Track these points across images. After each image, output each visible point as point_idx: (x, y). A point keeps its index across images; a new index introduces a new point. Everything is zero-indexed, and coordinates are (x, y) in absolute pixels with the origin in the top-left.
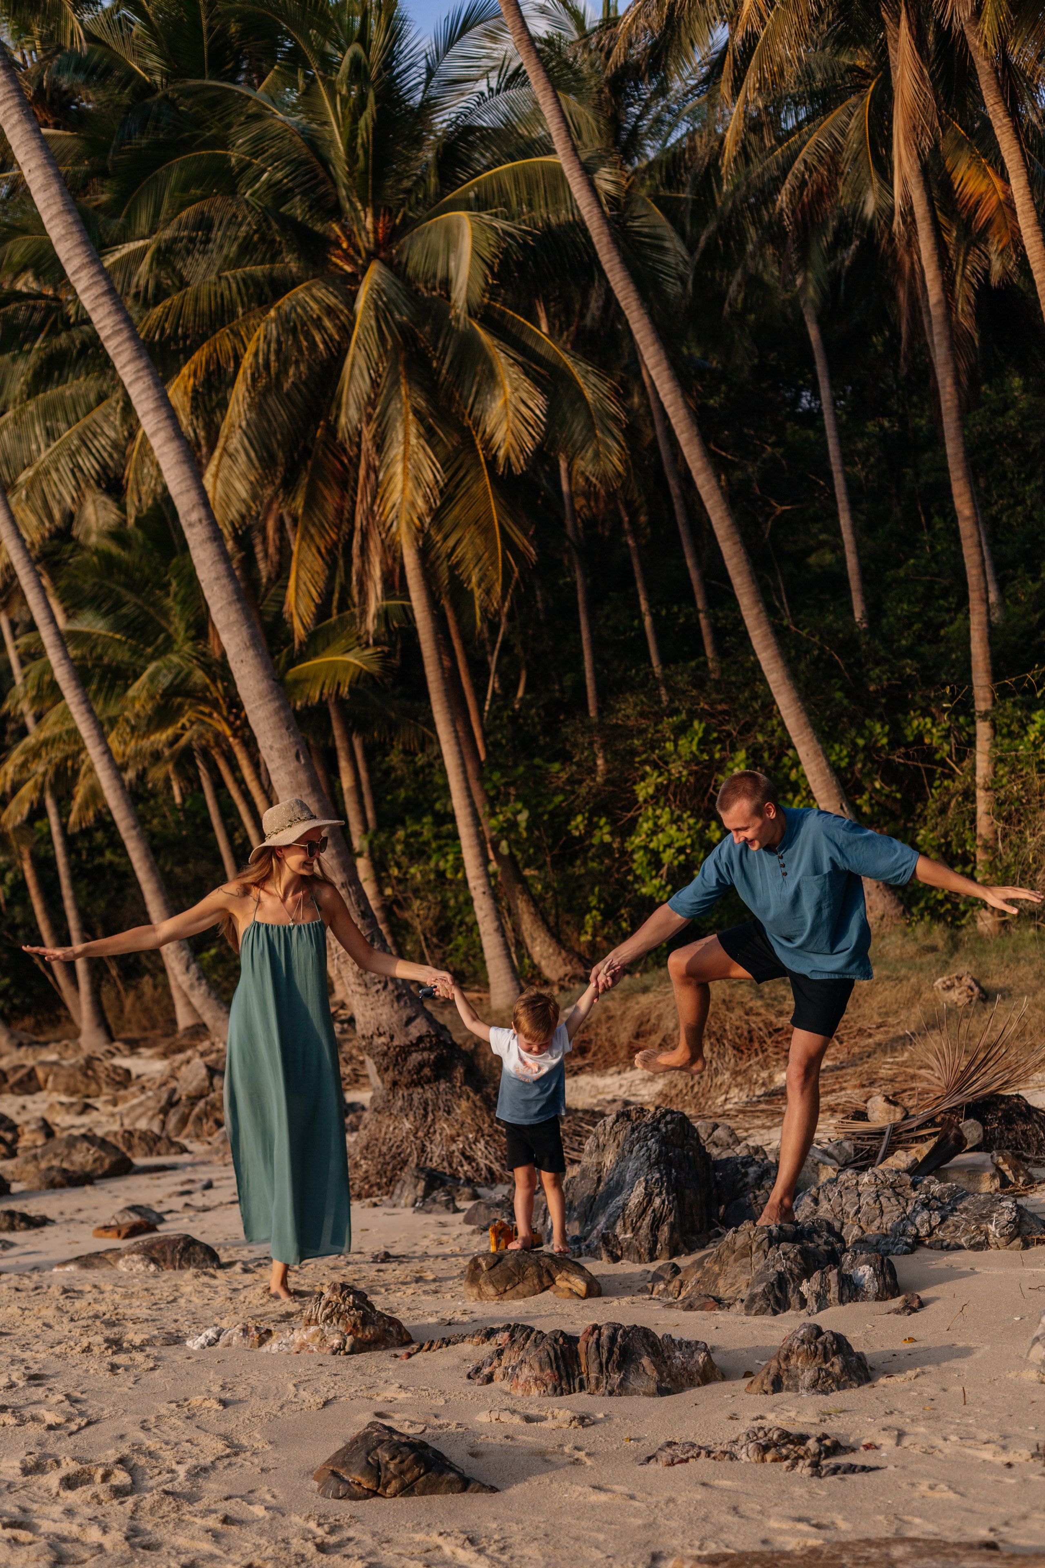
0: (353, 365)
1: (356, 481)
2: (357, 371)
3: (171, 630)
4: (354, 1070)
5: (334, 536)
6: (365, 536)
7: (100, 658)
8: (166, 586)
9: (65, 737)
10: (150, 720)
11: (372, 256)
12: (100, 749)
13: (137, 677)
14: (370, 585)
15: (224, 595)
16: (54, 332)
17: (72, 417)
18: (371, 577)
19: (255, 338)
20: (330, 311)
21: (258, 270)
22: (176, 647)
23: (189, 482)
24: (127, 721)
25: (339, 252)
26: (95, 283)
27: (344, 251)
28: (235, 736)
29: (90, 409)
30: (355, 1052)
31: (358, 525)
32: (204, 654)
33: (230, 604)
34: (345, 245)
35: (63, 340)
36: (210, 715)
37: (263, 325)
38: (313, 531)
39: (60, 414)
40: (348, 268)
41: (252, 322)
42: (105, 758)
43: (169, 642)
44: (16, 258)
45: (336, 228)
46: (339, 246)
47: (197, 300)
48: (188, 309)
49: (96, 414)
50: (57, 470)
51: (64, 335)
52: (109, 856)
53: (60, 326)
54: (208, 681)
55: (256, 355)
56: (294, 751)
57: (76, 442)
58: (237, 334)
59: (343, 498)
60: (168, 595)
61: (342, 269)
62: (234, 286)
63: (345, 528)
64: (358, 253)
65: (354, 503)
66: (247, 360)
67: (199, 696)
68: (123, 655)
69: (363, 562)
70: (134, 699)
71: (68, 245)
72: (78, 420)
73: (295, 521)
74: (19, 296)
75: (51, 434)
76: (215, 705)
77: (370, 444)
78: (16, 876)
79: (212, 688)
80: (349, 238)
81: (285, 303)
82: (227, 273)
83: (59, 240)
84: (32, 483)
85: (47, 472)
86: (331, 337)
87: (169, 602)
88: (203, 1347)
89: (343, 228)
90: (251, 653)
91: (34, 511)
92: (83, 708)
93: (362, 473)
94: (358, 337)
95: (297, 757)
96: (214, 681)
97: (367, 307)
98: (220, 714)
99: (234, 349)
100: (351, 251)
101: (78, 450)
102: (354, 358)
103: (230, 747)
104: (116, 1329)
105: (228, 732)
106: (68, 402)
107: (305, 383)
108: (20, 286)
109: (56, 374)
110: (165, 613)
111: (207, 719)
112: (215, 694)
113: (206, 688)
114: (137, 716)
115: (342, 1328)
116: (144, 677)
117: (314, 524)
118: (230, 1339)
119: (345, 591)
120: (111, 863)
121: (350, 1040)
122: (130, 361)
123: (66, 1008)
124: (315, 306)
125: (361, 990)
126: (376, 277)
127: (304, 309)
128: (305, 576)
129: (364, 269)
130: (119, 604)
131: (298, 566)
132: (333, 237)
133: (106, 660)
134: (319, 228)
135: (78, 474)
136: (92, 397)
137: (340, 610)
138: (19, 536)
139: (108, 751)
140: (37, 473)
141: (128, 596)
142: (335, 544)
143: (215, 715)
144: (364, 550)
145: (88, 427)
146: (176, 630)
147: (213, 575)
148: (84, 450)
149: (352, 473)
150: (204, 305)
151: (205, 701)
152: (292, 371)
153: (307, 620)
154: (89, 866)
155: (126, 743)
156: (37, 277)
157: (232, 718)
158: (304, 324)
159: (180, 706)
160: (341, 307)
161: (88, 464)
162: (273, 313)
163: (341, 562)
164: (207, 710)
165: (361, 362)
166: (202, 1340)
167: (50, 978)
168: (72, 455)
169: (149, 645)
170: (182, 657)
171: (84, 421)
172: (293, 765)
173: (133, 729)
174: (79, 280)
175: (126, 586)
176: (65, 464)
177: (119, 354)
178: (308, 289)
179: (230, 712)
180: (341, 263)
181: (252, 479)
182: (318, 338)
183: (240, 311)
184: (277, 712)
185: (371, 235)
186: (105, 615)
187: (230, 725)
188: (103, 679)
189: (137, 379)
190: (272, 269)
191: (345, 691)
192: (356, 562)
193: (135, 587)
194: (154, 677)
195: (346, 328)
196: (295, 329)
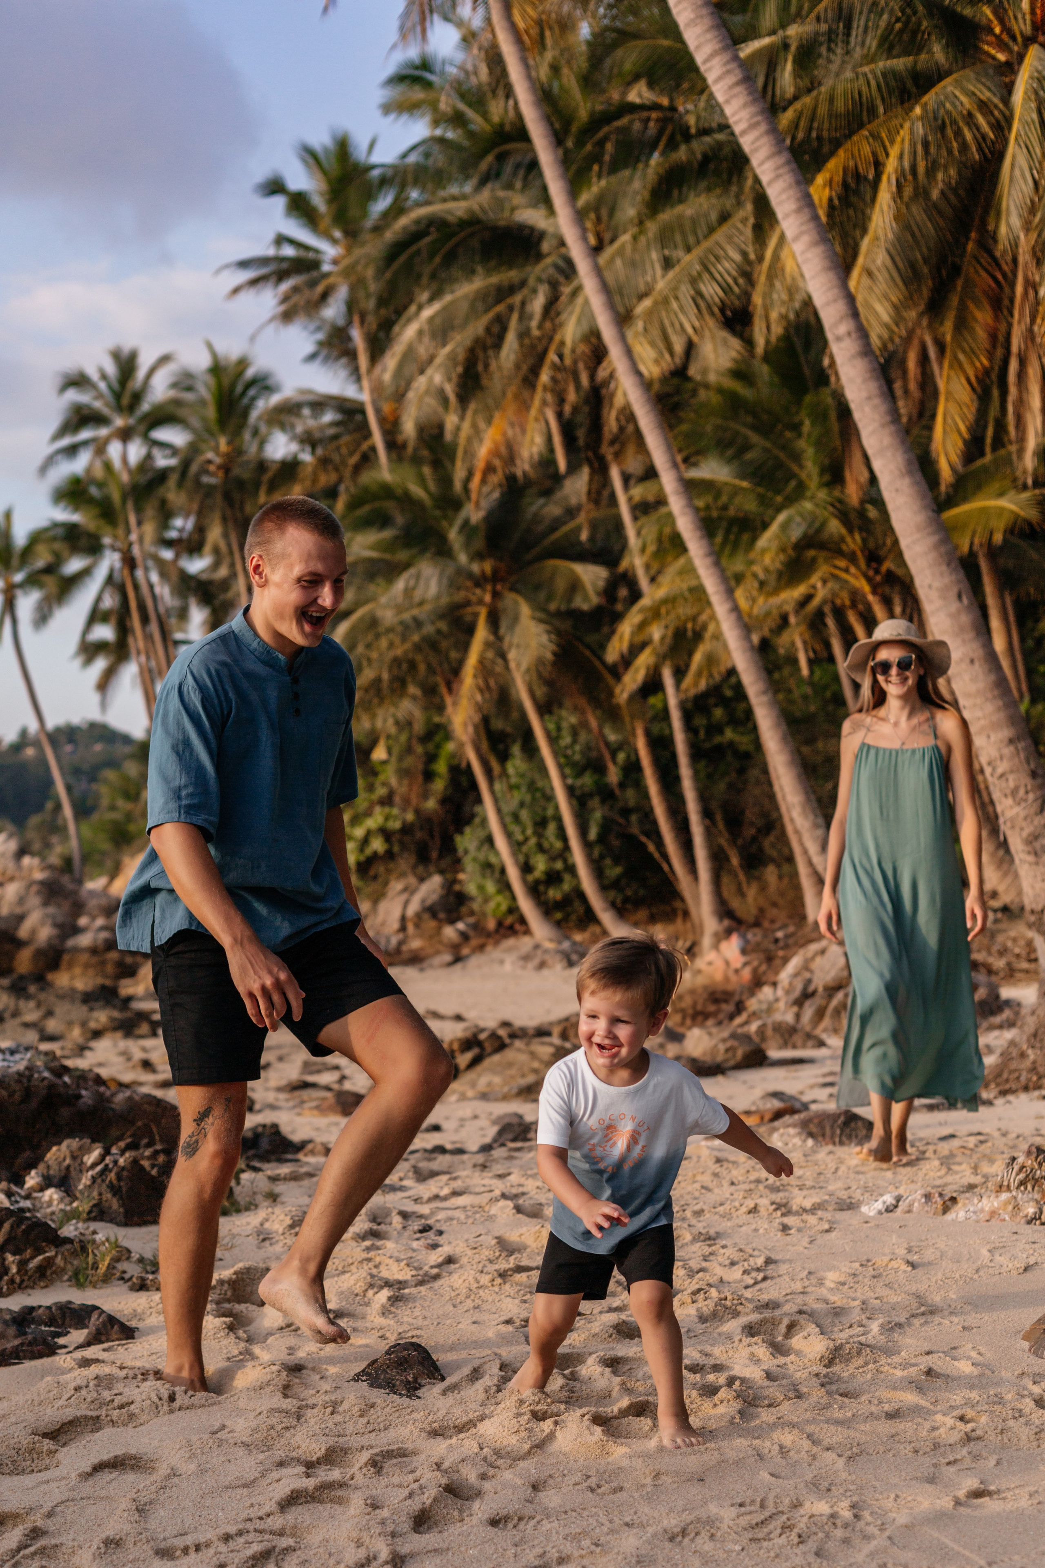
0: (1013, 166)
1: (1012, 300)
2: (1017, 172)
3: (803, 475)
4: (1009, 964)
5: (985, 362)
6: (1023, 362)
7: (725, 508)
8: (796, 428)
9: (687, 594)
10: (780, 574)
11: (1029, 41)
12: (727, 606)
13: (765, 526)
14: (1028, 417)
15: (877, 417)
16: (672, 145)
17: (691, 240)
18: (1030, 408)
19: (899, 139)
20: (984, 106)
21: (900, 63)
22: (809, 494)
23: (836, 291)
24: (755, 575)
25: (990, 38)
26: (728, 72)
27: (998, 37)
28: (874, 592)
29: (711, 230)
30: (1009, 944)
31: (1014, 349)
32: (840, 501)
33: (883, 426)
34: (997, 30)
35: (682, 154)
36: (846, 570)
37: (907, 125)
38: (961, 357)
39: (678, 238)
40: (1002, 57)
41: (895, 122)
42: (733, 616)
43: (801, 487)
44: (628, 66)
45: (987, 11)
46: (991, 31)
47: (831, 100)
48: (823, 110)
49: (719, 236)
50: (677, 298)
51: (683, 148)
52: (729, 734)
53: (679, 137)
54: (843, 531)
55: (901, 157)
56: (955, 591)
57: (698, 267)
58: (876, 136)
59: (996, 318)
60: (800, 435)
61: (994, 58)
62: (873, 83)
63: (999, 352)
64: (1014, 38)
65: (1010, 325)
66: (891, 166)
67: (834, 548)
68: (750, 505)
69: (1020, 392)
70: (764, 551)
71: (698, 30)
72: (698, 242)
73: (941, 347)
74: (632, 108)
75: (668, 262)
76: (852, 558)
77: (1028, 257)
78: (628, 757)
79: (849, 539)
80: (1002, 22)
81: (930, 98)
82: (866, 69)
83: (687, 25)
84: (650, 314)
85: (666, 301)
86: (984, 137)
87: (802, 444)
88: (880, 1213)
89: (995, 13)
90: (907, 481)
91: (653, 344)
92: (709, 561)
93: (1019, 289)
94: (1018, 135)
95: (959, 597)
96: (851, 531)
97: (1027, 98)
98: (858, 567)
99: (874, 154)
100: (1005, 37)
101: (700, 275)
102: (1014, 157)
103: (869, 607)
104: (781, 1194)
105: (867, 588)
106: (688, 225)
107: (954, 190)
108: (633, 97)
109: (675, 193)
110: (797, 457)
111: (844, 576)
112: (852, 546)
113: (842, 539)
114: (767, 570)
115: (1037, 1196)
116: (774, 527)
117: (964, 351)
118: (911, 1205)
119: (1001, 427)
120: (731, 744)
121: (1004, 931)
122: (768, 158)
123: (682, 900)
124: (964, 99)
125: (1031, 858)
126: (1036, 64)
127: (953, 104)
128: (953, 409)
129: (1021, 57)
130: (746, 447)
131: (947, 400)
132: (984, 21)
133: (732, 512)
134: (968, 12)
135: (702, 305)
136: (714, 216)
137: (994, 449)
138: (639, 373)
139: (736, 609)
140: (656, 303)
141: (754, 438)
142: (987, 372)
143: (853, 570)
144: (1021, 375)
145: (710, 251)
146: (809, 476)
147: (864, 394)
148: (706, 276)
149: (1007, 290)
150: (840, 106)
151: (840, 553)
152: (940, 176)
153: (955, 459)
154: (707, 745)
155: (754, 600)
156: (651, 85)
157: (871, 573)
158: (954, 122)
159: (814, 560)
160: (996, 100)
161: (711, 290)
162: (918, 110)
163: (995, 393)
164: (842, 563)
165: (1022, 161)
166: (879, 1205)
167: (665, 867)
168: (694, 281)
169: (778, 492)
170: (817, 505)
171: (706, 244)
172: (954, 606)
173: (762, 584)
174: (710, 69)
175: (754, 428)
176: (686, 291)
177: (756, 150)
178: (958, 84)
179: (869, 565)
180: (993, 52)
181: (894, 299)
182: (968, 136)
183: (881, 110)
184: (936, 547)
185: (1028, 17)
186: (729, 461)
187: (869, 580)
188: (728, 531)
189: (778, 177)
190: (916, 62)
191: (998, 538)
192: (1013, 391)
193: (764, 430)
194: (785, 527)
195: (1002, 126)
196: (943, 128)
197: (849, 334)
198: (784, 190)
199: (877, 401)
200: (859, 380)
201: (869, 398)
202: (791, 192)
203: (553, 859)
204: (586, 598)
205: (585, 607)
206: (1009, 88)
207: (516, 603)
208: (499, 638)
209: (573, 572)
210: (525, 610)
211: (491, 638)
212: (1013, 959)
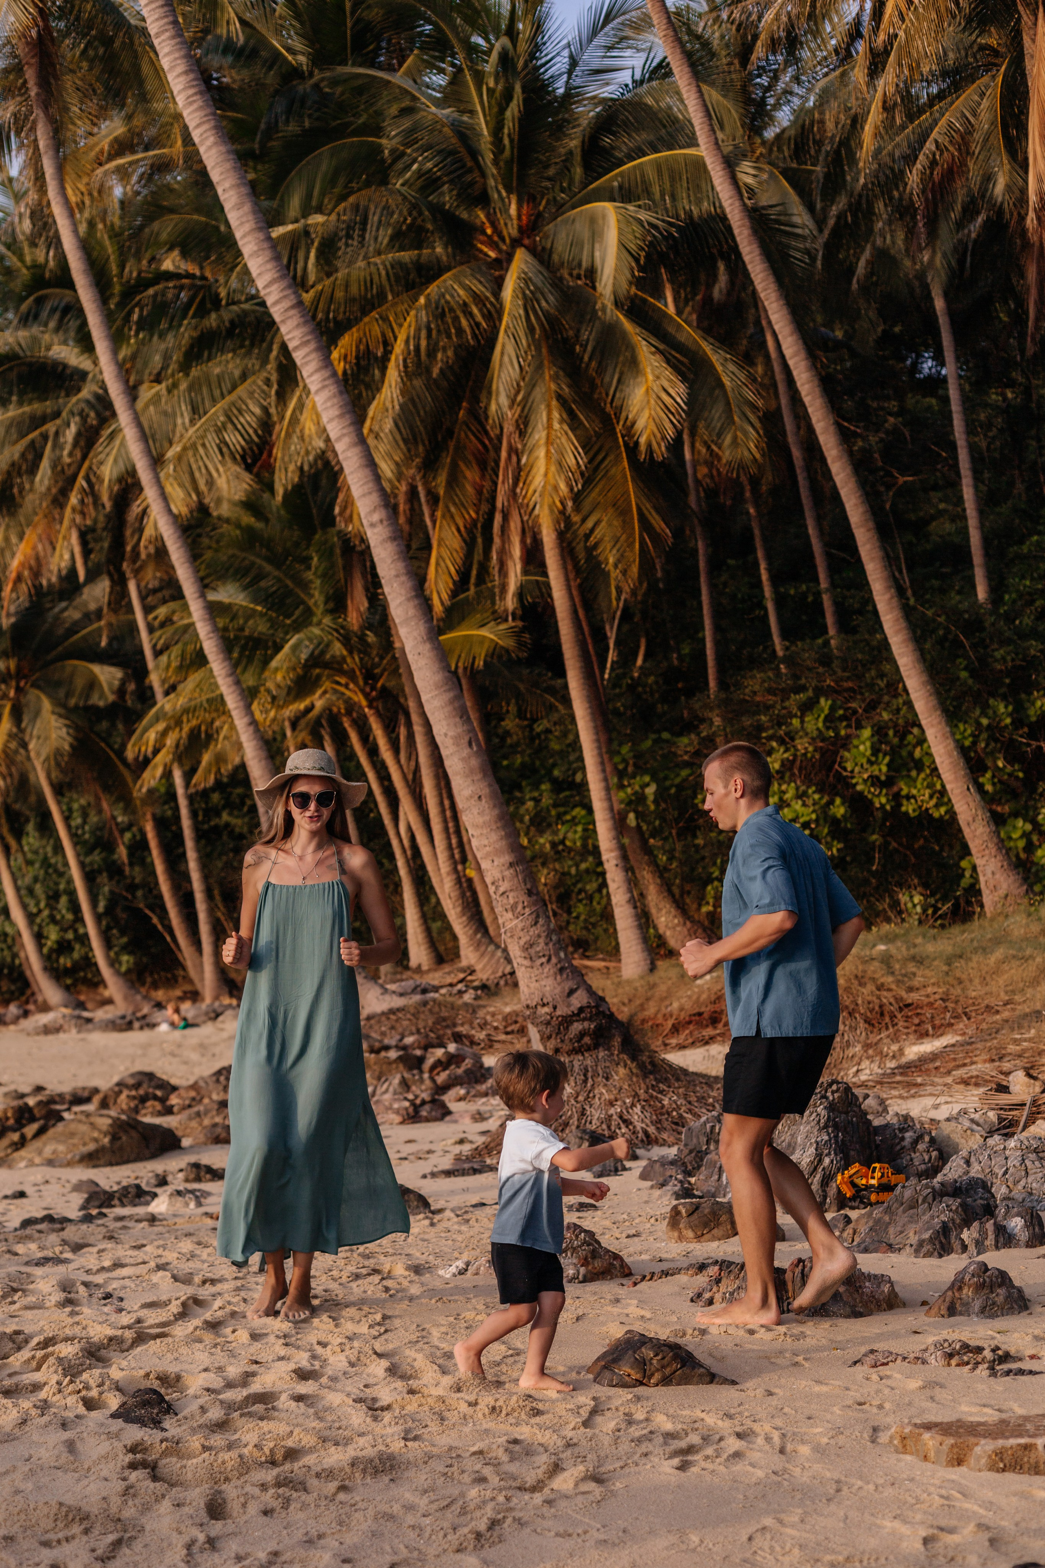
0: (502, 354)
1: (497, 462)
2: (506, 359)
3: (311, 602)
4: (489, 1035)
5: (474, 515)
6: (506, 517)
7: (242, 629)
8: (306, 561)
9: (206, 705)
10: (290, 689)
11: (516, 243)
12: (246, 720)
13: (278, 648)
14: (510, 564)
15: (403, 592)
16: (202, 313)
17: (217, 393)
18: (511, 556)
19: (406, 324)
20: (478, 298)
21: (406, 256)
22: (315, 620)
23: (371, 485)
24: (268, 691)
25: (482, 238)
26: (285, 297)
27: (490, 237)
28: (370, 706)
29: (234, 387)
30: (489, 1018)
31: (499, 505)
32: (343, 627)
33: (408, 600)
34: (489, 231)
35: (212, 320)
36: (346, 686)
37: (413, 313)
38: (453, 509)
39: (205, 390)
40: (492, 254)
41: (401, 308)
42: (251, 728)
43: (308, 613)
44: (164, 236)
45: (482, 216)
46: (484, 232)
47: (347, 286)
48: (339, 294)
49: (241, 391)
50: (204, 445)
51: (213, 316)
52: (225, 817)
53: (209, 306)
54: (345, 653)
55: (407, 342)
56: (467, 739)
57: (222, 418)
58: (385, 319)
59: (483, 477)
60: (309, 568)
61: (486, 255)
62: (383, 273)
63: (485, 507)
64: (503, 239)
65: (495, 484)
66: (399, 348)
67: (335, 667)
68: (262, 627)
69: (503, 542)
70: (277, 670)
71: (260, 260)
72: (223, 397)
73: (434, 500)
74: (169, 276)
75: (196, 411)
76: (351, 675)
77: (512, 429)
78: (134, 836)
79: (349, 660)
80: (494, 225)
81: (433, 289)
82: (377, 260)
83: (251, 255)
84: (179, 458)
85: (194, 446)
86: (478, 325)
87: (309, 575)
88: (454, 1275)
89: (488, 216)
90: (428, 646)
91: (182, 485)
92: (230, 680)
93: (504, 454)
94: (508, 326)
95: (470, 744)
96: (351, 652)
97: (515, 296)
98: (356, 684)
99: (383, 335)
100: (496, 238)
101: (224, 425)
102: (503, 346)
103: (365, 717)
104: (372, 1261)
105: (364, 703)
106: (214, 380)
107: (451, 368)
108: (168, 265)
109: (206, 354)
110: (305, 586)
111: (342, 689)
112: (352, 665)
113: (344, 658)
114: (278, 686)
116: (287, 648)
117: (455, 504)
118: (478, 1269)
119: (484, 569)
120: (227, 825)
121: (484, 1007)
123: (184, 968)
124: (461, 292)
125: (527, 963)
126: (523, 266)
127: (452, 296)
128: (445, 554)
129: (510, 257)
130: (260, 576)
131: (439, 545)
132: (478, 222)
133: (247, 632)
134: (465, 215)
135: (225, 450)
136: (237, 373)
137: (477, 585)
138: (170, 511)
139: (254, 723)
140: (185, 449)
141: (268, 568)
142: (474, 522)
143: (351, 686)
144: (504, 529)
145: (233, 404)
146: (316, 603)
147: (393, 573)
148: (229, 426)
149: (492, 454)
150: (354, 290)
151: (342, 672)
152: (440, 355)
153: (445, 596)
154: (206, 827)
155: (267, 712)
156: (184, 255)
157: (368, 689)
158: (451, 310)
159: (319, 677)
160: (488, 294)
161: (234, 439)
162: (422, 300)
163: (480, 540)
164: (343, 681)
165: (510, 349)
166: (453, 1269)
167: (168, 939)
168: (219, 431)
169: (288, 616)
170: (322, 630)
171: (229, 399)
172: (466, 751)
173: (274, 698)
175: (268, 560)
176: (212, 440)
178: (456, 278)
179: (366, 683)
180: (486, 249)
181: (397, 459)
182: (464, 322)
183: (390, 297)
184: (451, 702)
185: (515, 222)
186: (245, 588)
187: (366, 695)
188: (243, 648)
190: (419, 256)
191: (480, 663)
192: (497, 540)
193: (276, 560)
194: (295, 648)
195: (494, 315)
196: (443, 314)
197: (381, 521)
198: (329, 399)
199: (404, 578)
200: (389, 561)
201: (397, 576)
202: (335, 401)
203: (64, 930)
204: (102, 695)
205: (101, 704)
206: (498, 284)
207: (39, 698)
208: (22, 731)
209: (91, 672)
210: (47, 705)
211: (15, 730)
212: (492, 1032)
